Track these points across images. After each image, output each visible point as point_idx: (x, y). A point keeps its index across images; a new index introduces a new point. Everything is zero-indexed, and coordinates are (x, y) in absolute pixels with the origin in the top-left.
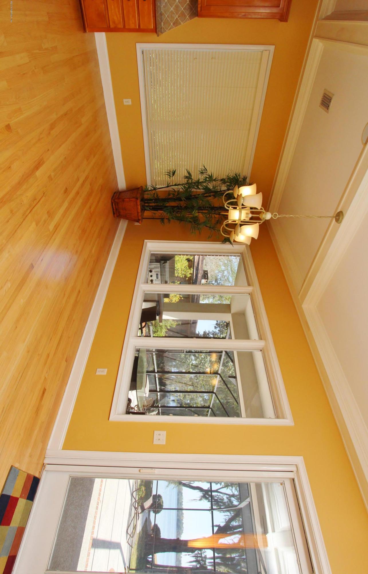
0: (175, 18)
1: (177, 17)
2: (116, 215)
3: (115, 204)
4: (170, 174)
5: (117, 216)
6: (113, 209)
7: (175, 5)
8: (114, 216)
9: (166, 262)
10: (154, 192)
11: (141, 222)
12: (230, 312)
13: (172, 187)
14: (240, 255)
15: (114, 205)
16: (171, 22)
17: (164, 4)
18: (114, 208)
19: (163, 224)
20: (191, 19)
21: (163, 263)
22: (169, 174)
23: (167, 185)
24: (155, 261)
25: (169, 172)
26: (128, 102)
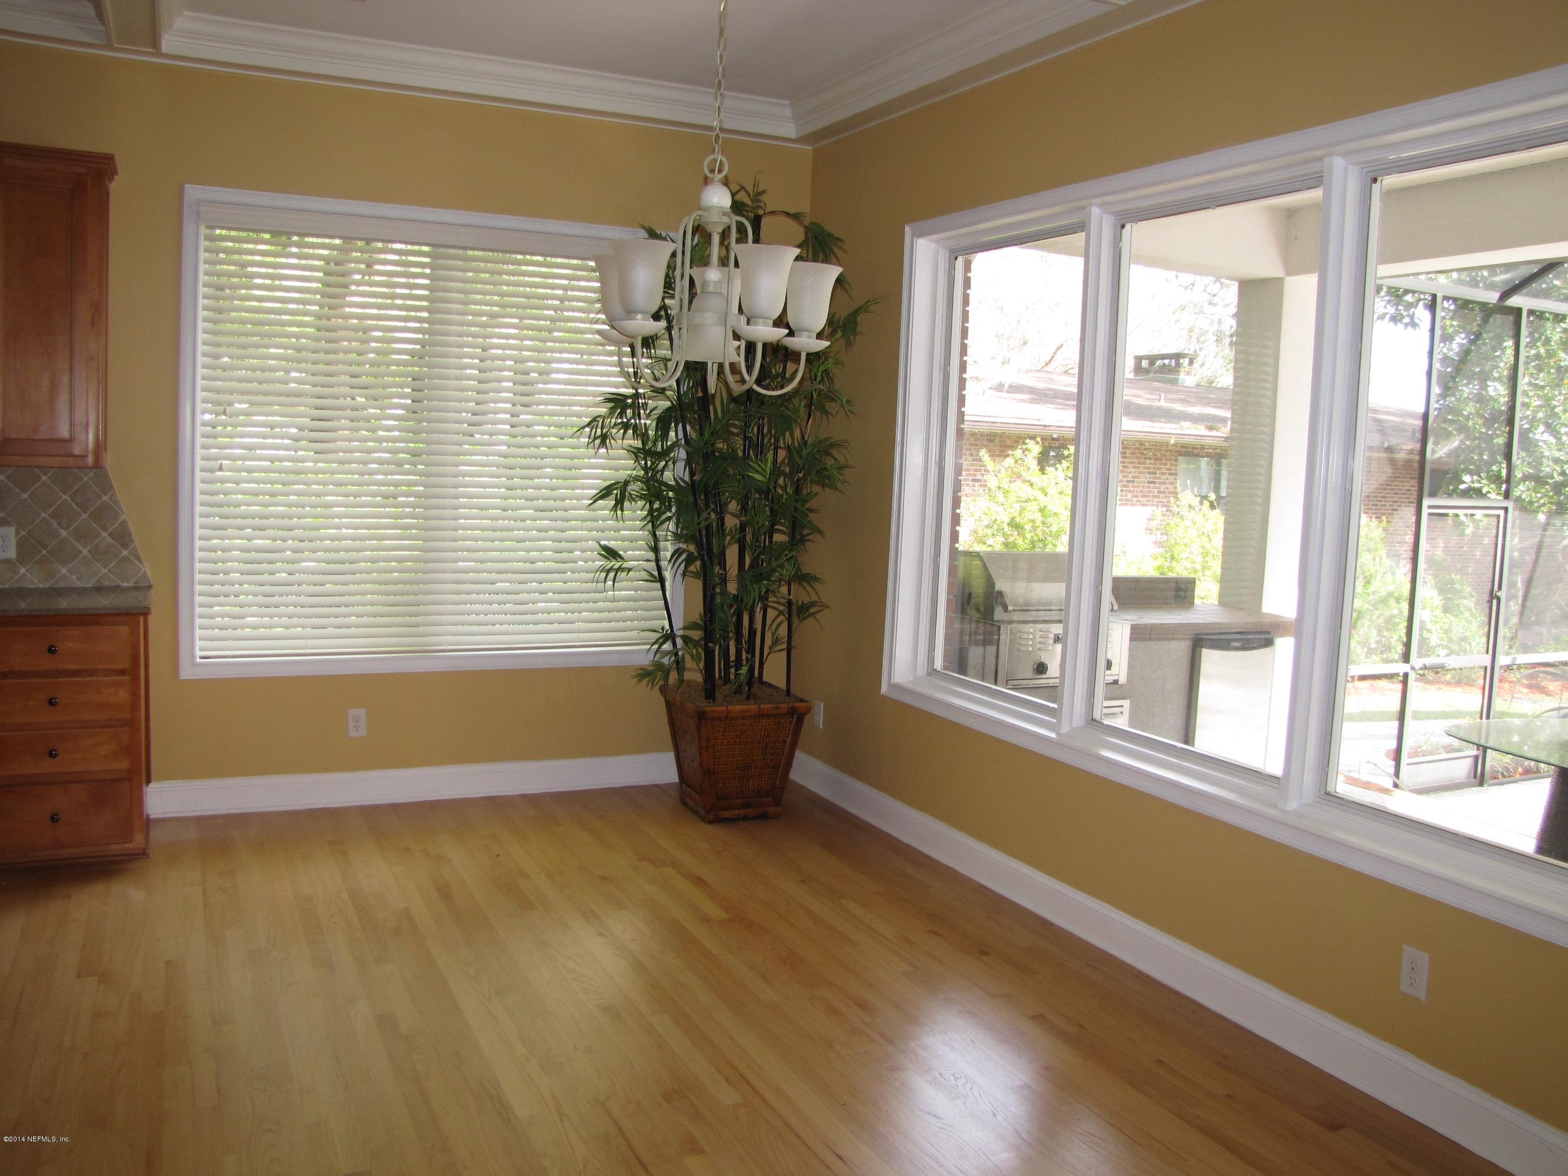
0: (110, 540)
1: (105, 534)
2: (771, 810)
3: (726, 809)
4: (611, 569)
5: (777, 803)
6: (745, 818)
7: (74, 542)
8: (776, 817)
9: (1000, 594)
10: (679, 642)
11: (804, 704)
12: (1278, 282)
13: (664, 564)
14: (960, 262)
15: (726, 814)
16: (121, 557)
17: (74, 577)
18: (742, 812)
19: (812, 610)
20: (112, 487)
21: (1006, 609)
22: (612, 575)
23: (654, 584)
24: (991, 650)
25: (603, 575)
26: (357, 721)
